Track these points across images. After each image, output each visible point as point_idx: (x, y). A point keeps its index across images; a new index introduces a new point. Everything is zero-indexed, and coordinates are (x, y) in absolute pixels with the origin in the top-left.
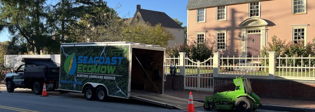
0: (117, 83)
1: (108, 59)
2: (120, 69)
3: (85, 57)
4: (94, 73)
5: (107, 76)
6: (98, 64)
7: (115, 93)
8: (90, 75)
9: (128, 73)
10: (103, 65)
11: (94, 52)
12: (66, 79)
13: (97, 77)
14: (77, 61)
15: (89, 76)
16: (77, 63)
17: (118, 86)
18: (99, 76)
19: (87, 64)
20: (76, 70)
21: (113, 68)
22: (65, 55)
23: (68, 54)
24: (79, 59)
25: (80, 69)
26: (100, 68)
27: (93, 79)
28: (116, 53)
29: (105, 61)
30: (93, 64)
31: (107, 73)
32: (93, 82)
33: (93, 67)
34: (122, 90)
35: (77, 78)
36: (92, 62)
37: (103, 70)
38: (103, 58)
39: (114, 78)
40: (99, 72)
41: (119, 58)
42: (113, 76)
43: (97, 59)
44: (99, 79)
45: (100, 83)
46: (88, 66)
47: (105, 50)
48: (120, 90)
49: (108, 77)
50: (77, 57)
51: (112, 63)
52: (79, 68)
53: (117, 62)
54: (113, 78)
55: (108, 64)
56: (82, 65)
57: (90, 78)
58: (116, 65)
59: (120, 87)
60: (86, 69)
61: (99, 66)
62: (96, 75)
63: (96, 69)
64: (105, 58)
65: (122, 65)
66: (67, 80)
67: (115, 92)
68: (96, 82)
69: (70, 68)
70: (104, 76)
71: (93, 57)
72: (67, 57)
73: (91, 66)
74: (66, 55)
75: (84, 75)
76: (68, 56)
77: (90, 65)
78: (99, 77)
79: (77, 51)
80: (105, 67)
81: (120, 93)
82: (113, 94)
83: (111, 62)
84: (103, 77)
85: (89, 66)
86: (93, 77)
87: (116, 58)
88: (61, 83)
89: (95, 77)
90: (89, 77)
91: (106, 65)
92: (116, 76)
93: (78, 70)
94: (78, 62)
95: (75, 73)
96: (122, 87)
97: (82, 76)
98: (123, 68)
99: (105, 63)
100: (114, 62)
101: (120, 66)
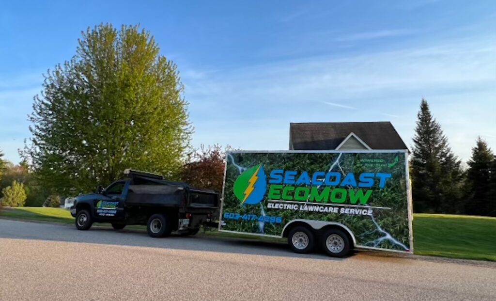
0: (376, 221)
1: (351, 176)
2: (384, 196)
3: (288, 173)
4: (314, 201)
5: (348, 207)
6: (323, 186)
7: (373, 242)
8: (303, 204)
10: (337, 187)
11: (312, 164)
12: (238, 211)
13: (321, 209)
14: (268, 179)
15: (299, 208)
16: (268, 183)
17: (382, 228)
18: (326, 208)
19: (293, 185)
20: (266, 195)
21: (364, 193)
22: (238, 169)
23: (245, 166)
24: (272, 175)
25: (275, 194)
26: (330, 193)
27: (310, 213)
28: (371, 165)
29: (342, 181)
30: (311, 185)
31: (348, 202)
32: (311, 219)
33: (310, 190)
34: (394, 235)
35: (268, 210)
36: (308, 181)
37: (338, 196)
38: (338, 175)
39: (370, 213)
40: (326, 199)
41: (378, 175)
42: (367, 209)
43: (322, 177)
44: (326, 214)
45: (329, 220)
46: (296, 188)
47: (339, 161)
48: (388, 236)
49: (352, 211)
50: (267, 173)
51: (361, 185)
52: (272, 191)
53: (376, 183)
54: (365, 212)
55: (349, 186)
56: (281, 187)
57: (304, 211)
58: (373, 188)
59: (386, 230)
60: (293, 194)
61: (326, 191)
62: (320, 206)
63: (319, 193)
64: (342, 174)
65: (389, 187)
66: (242, 214)
67: (372, 239)
68: (320, 219)
70: (340, 207)
71: (309, 172)
72: (243, 171)
73: (307, 190)
74: (240, 168)
75: (285, 205)
76: (245, 169)
77: (303, 186)
78: (326, 209)
79: (268, 161)
80: (344, 192)
81: (389, 243)
82: (370, 244)
83: (358, 181)
84: (339, 211)
85: (299, 189)
86: (311, 209)
87: (372, 175)
88: (226, 219)
89: (317, 209)
90: (301, 209)
91: (346, 188)
92: (374, 210)
93: (270, 195)
94: (271, 181)
95: (262, 201)
96: (392, 230)
97: (281, 206)
98: (392, 193)
99: (343, 184)
100: (368, 182)
101: (384, 190)
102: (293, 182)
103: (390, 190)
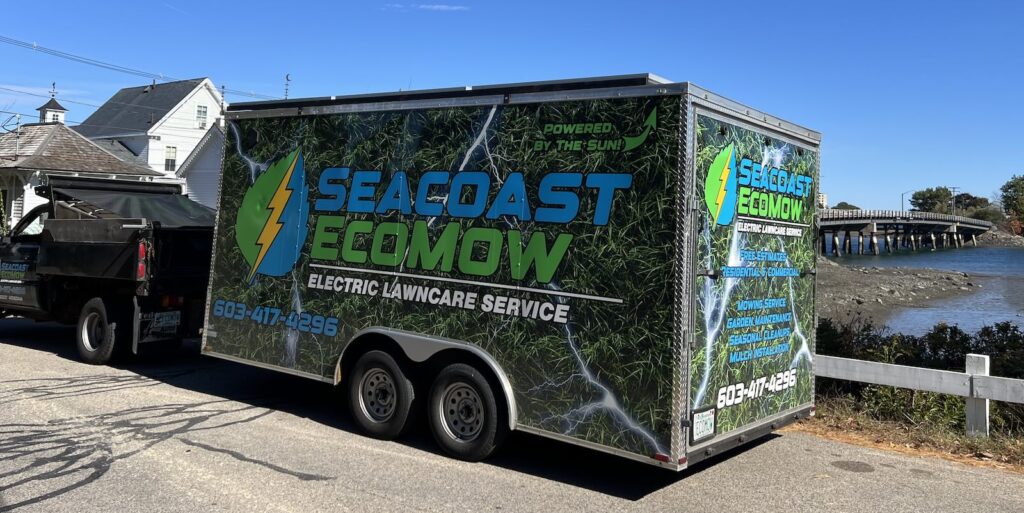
0: (578, 344)
1: (516, 183)
2: (606, 254)
3: (361, 176)
4: (418, 269)
5: (503, 293)
6: (444, 219)
7: (565, 416)
8: (390, 279)
9: (670, 285)
10: (478, 223)
11: (418, 145)
12: (244, 296)
13: (435, 296)
14: (313, 196)
15: (380, 289)
16: (312, 211)
17: (593, 368)
18: (447, 293)
19: (370, 217)
20: (306, 249)
21: (550, 244)
22: (247, 168)
23: (263, 160)
24: (324, 188)
25: (325, 245)
26: (459, 243)
27: (408, 306)
28: (576, 146)
29: (492, 200)
30: (413, 216)
31: (503, 274)
32: (408, 328)
33: (411, 232)
34: (625, 398)
35: (309, 295)
36: (403, 204)
37: (478, 254)
38: (481, 180)
39: (560, 314)
40: (447, 266)
41: (593, 180)
42: (554, 300)
43: (442, 189)
44: (446, 311)
45: (453, 333)
46: (376, 225)
47: (489, 133)
48: (609, 402)
49: (513, 306)
50: (312, 179)
51: (543, 215)
52: (321, 236)
53: (583, 208)
54: (547, 311)
55: (510, 218)
56: (338, 222)
57: (391, 300)
58: (575, 228)
59: (604, 380)
60: (367, 246)
61: (451, 231)
62: (431, 284)
63: (432, 244)
64: (493, 179)
65: (622, 225)
66: (251, 305)
67: (563, 407)
68: (428, 326)
69: (268, 237)
70: (482, 292)
71: (408, 174)
72: (258, 173)
73: (398, 229)
74: (253, 165)
75: (349, 280)
76: (263, 167)
77: (393, 219)
78: (446, 299)
79: (315, 141)
80: (494, 236)
81: (608, 418)
82: (555, 421)
83: (535, 202)
84: (479, 301)
85: (385, 228)
86: (409, 293)
87: (575, 180)
88: (217, 318)
89: (424, 295)
90: (385, 294)
91: (502, 226)
92: (571, 302)
93: (317, 251)
94: (320, 205)
95: (299, 265)
96: (620, 379)
97: (339, 284)
98: (629, 247)
99: (493, 214)
100: (561, 206)
101: (606, 232)
102: (369, 207)
103: (622, 234)
